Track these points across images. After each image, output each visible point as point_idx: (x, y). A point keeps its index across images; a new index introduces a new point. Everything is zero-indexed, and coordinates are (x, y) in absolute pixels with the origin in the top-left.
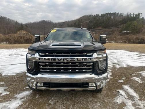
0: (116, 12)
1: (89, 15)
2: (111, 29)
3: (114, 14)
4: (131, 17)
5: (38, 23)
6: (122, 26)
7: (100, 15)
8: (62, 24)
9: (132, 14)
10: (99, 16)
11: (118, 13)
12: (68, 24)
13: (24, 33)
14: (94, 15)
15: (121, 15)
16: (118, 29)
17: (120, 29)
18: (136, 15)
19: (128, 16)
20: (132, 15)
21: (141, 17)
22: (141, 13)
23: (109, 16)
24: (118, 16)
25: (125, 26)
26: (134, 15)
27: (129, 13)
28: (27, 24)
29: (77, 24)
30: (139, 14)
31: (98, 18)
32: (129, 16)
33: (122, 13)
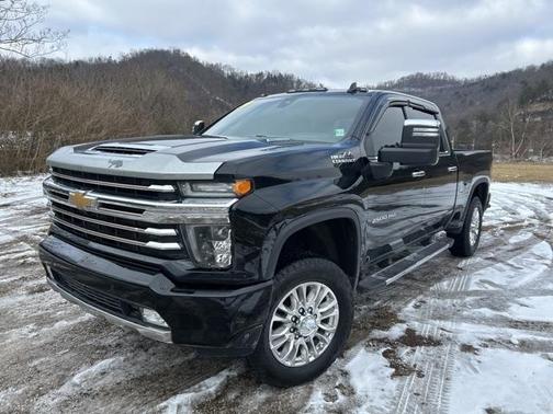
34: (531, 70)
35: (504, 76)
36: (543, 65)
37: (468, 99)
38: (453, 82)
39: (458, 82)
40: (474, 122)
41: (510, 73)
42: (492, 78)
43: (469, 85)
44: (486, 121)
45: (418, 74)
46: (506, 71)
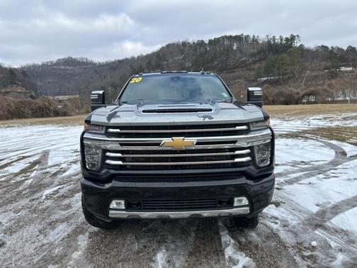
0: (242, 35)
1: (181, 41)
2: (234, 74)
3: (238, 39)
4: (276, 45)
5: (54, 65)
6: (257, 66)
7: (207, 41)
8: (117, 66)
9: (277, 37)
10: (205, 44)
11: (248, 36)
12: (131, 66)
13: (20, 91)
14: (194, 43)
15: (255, 40)
16: (249, 72)
17: (253, 73)
18: (287, 39)
19: (269, 42)
20: (278, 41)
21: (297, 44)
22: (298, 36)
23: (226, 42)
24: (247, 42)
25: (263, 65)
26: (281, 40)
27: (271, 37)
28: (24, 67)
29: (153, 63)
30: (293, 38)
31: (202, 50)
32: (272, 42)
33: (256, 36)
34: (133, 59)
35: (120, 61)
36: (138, 57)
37: (103, 74)
38: (92, 63)
39: (95, 64)
40: (109, 88)
41: (123, 60)
42: (114, 63)
43: (101, 66)
44: (116, 88)
45: (69, 58)
46: (121, 59)
